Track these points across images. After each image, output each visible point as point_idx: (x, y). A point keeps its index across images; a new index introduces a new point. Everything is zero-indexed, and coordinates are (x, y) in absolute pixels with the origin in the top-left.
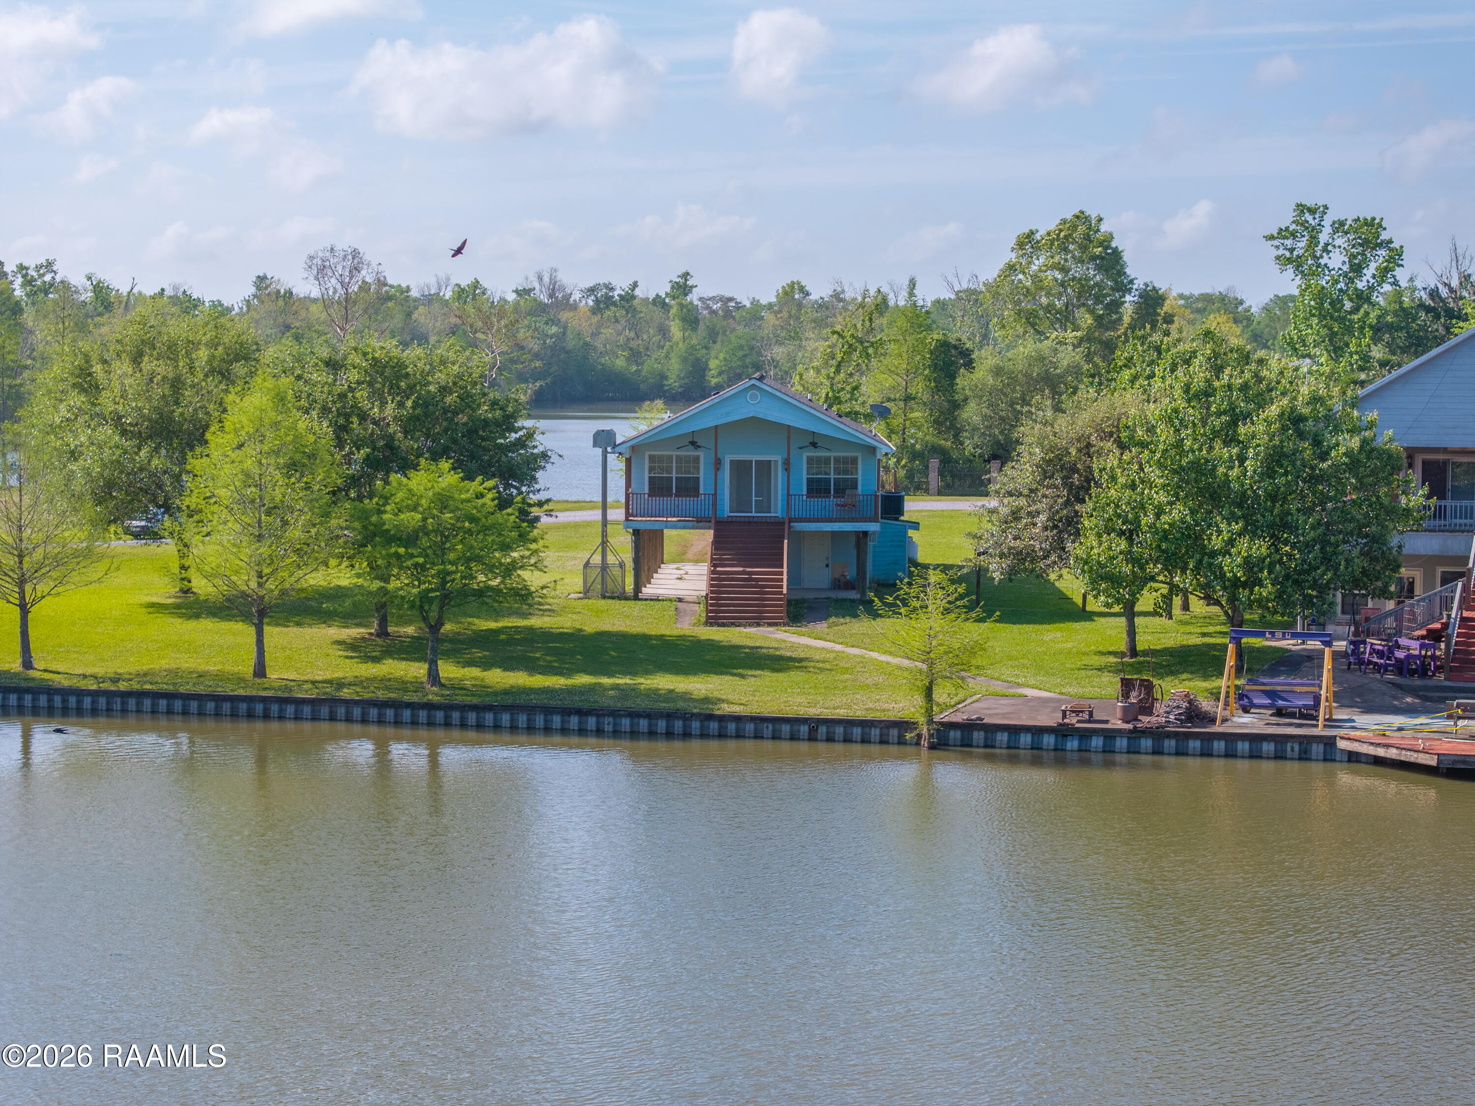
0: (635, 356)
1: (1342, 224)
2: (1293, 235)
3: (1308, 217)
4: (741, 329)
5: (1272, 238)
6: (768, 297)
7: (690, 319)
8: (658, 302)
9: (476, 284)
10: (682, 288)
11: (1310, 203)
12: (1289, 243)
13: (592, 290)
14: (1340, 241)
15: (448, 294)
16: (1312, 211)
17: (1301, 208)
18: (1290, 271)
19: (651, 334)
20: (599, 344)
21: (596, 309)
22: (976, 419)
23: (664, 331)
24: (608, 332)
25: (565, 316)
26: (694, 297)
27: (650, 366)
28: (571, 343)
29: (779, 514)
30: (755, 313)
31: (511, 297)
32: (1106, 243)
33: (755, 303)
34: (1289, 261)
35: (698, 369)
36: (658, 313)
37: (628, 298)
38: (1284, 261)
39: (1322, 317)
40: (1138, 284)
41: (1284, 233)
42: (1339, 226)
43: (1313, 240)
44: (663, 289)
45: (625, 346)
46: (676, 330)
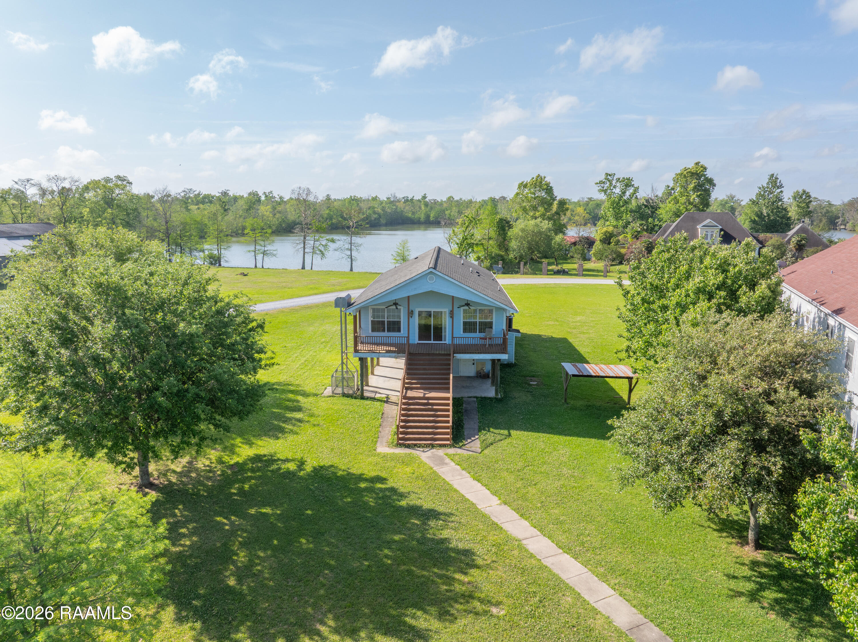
0: (413, 213)
1: (619, 179)
2: (604, 183)
3: (609, 177)
4: (438, 207)
5: (597, 183)
6: (444, 199)
7: (426, 205)
8: (419, 201)
9: (376, 197)
10: (424, 197)
11: (610, 173)
12: (602, 185)
13: (404, 198)
14: (618, 184)
15: (370, 198)
16: (610, 175)
17: (607, 174)
18: (603, 194)
19: (417, 208)
20: (405, 210)
21: (405, 202)
22: (515, 247)
23: (420, 208)
24: (407, 208)
25: (397, 204)
26: (427, 200)
27: (417, 216)
28: (399, 210)
29: (447, 342)
30: (441, 204)
31: (386, 199)
32: (548, 184)
33: (442, 200)
34: (603, 190)
35: (428, 216)
36: (419, 203)
37: (412, 200)
38: (600, 191)
39: (614, 209)
40: (558, 198)
41: (601, 182)
42: (618, 180)
43: (611, 184)
44: (420, 198)
45: (411, 211)
46: (423, 207)
